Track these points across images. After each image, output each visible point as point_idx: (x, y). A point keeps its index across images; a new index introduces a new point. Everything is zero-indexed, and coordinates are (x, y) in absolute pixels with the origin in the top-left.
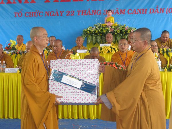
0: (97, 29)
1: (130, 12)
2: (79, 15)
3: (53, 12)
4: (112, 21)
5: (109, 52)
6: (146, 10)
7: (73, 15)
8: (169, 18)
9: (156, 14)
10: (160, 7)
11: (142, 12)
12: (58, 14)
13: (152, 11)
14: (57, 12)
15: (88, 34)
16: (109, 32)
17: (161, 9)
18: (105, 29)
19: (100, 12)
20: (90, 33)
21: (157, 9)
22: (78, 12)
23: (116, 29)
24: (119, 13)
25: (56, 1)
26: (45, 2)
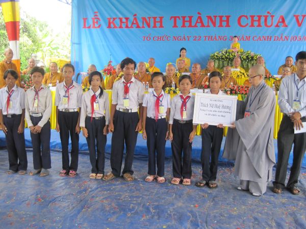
0: (223, 54)
1: (255, 39)
2: (205, 40)
3: (181, 37)
4: (238, 47)
5: (238, 76)
6: (271, 37)
7: (200, 40)
8: (293, 46)
9: (281, 41)
10: (285, 35)
11: (266, 39)
12: (185, 39)
13: (276, 38)
14: (184, 37)
17: (286, 37)
18: (231, 54)
19: (225, 38)
21: (282, 37)
23: (242, 54)
24: (245, 39)
25: (184, 26)
26: (173, 27)
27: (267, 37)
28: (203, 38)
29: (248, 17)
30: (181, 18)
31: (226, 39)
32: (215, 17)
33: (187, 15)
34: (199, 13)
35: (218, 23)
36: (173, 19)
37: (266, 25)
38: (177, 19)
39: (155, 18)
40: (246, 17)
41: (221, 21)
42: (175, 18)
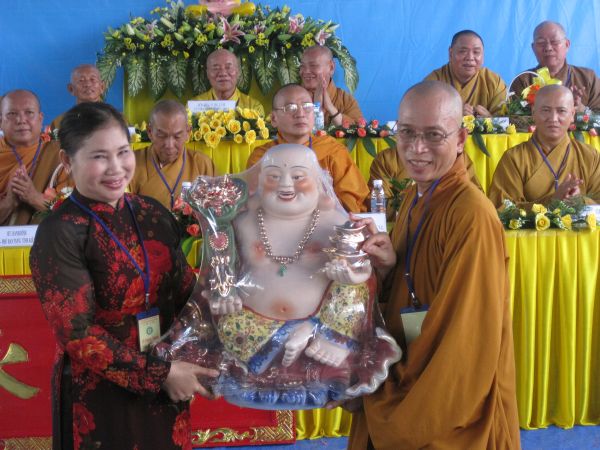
15: (128, 51)
16: (222, 41)
18: (202, 29)
20: (138, 51)
23: (252, 27)
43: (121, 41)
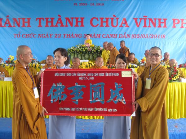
0: (78, 48)
1: (104, 36)
2: (64, 37)
3: (45, 35)
4: (90, 43)
5: (87, 66)
6: (117, 35)
7: (60, 37)
9: (124, 38)
10: (127, 33)
11: (113, 37)
12: (48, 36)
13: (121, 36)
14: (47, 35)
15: (71, 52)
16: (88, 51)
17: (128, 35)
18: (84, 49)
20: (73, 52)
21: (125, 35)
22: (64, 35)
23: (93, 49)
24: (96, 36)
25: (47, 26)
26: (38, 26)
27: (113, 35)
28: (62, 36)
29: (99, 19)
30: (45, 20)
31: (81, 36)
32: (72, 18)
33: (49, 16)
34: (59, 16)
35: (74, 24)
36: (38, 20)
37: (112, 25)
38: (42, 20)
39: (24, 19)
40: (97, 19)
41: (77, 22)
42: (40, 19)
43: (70, 50)
